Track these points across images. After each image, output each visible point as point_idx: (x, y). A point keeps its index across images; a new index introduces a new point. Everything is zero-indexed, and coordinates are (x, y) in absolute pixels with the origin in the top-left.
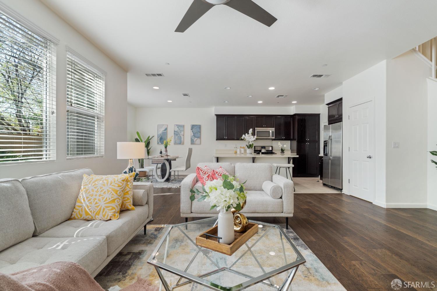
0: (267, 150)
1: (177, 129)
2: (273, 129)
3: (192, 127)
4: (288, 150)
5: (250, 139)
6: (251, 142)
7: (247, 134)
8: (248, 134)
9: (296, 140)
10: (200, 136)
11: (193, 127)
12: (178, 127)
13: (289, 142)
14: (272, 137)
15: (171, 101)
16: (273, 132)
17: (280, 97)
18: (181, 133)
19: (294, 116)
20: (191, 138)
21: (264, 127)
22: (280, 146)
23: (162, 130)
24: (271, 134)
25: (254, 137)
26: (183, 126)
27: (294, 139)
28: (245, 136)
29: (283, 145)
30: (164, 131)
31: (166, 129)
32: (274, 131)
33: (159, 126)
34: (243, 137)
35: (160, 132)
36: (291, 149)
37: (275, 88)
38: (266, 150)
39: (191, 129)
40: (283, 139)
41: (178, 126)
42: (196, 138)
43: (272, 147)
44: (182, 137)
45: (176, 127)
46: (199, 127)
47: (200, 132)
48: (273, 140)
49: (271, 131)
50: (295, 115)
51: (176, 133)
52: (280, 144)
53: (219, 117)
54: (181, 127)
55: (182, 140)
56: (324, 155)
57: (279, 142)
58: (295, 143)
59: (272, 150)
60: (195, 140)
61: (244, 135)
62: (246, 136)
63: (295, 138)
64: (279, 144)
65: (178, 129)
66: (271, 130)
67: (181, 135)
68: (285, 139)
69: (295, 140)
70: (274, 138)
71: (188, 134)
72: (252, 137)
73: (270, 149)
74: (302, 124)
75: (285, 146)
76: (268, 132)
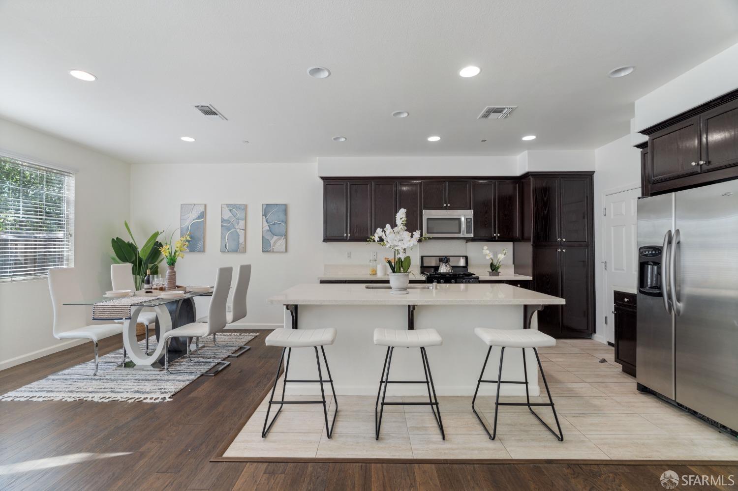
0: (453, 267)
1: (227, 215)
2: (470, 213)
3: (265, 210)
4: (506, 266)
5: (400, 244)
6: (401, 251)
7: (388, 226)
8: (394, 225)
9: (530, 240)
10: (287, 232)
11: (268, 209)
12: (230, 210)
13: (510, 245)
14: (467, 233)
15: (191, 140)
16: (468, 221)
17: (493, 116)
18: (238, 224)
19: (523, 180)
20: (263, 237)
21: (445, 208)
22: (488, 258)
23: (192, 217)
24: (464, 226)
25: (412, 236)
26: (245, 208)
27: (523, 239)
28: (384, 231)
29: (495, 254)
30: (197, 219)
31: (203, 215)
32: (472, 217)
33: (185, 208)
34: (375, 235)
35: (188, 223)
36: (514, 263)
37: (481, 70)
38: (451, 265)
39: (263, 216)
40: (495, 237)
41: (232, 207)
42: (275, 238)
43: (466, 258)
44: (241, 233)
45: (227, 210)
46: (284, 209)
47: (286, 222)
48: (468, 240)
49: (463, 219)
50: (527, 175)
51: (226, 225)
52: (488, 252)
53: (332, 184)
54: (239, 210)
55: (241, 240)
56: (640, 292)
57: (486, 247)
58: (527, 249)
59: (466, 267)
60: (272, 242)
61: (379, 231)
62: (387, 232)
63: (526, 235)
64: (484, 251)
65: (231, 215)
66: (465, 215)
67: (238, 230)
68: (502, 239)
69: (528, 240)
70: (472, 235)
71: (256, 226)
72: (407, 234)
73: (462, 263)
74: (545, 199)
75: (501, 257)
76: (457, 221)
